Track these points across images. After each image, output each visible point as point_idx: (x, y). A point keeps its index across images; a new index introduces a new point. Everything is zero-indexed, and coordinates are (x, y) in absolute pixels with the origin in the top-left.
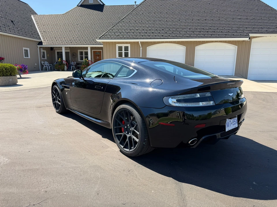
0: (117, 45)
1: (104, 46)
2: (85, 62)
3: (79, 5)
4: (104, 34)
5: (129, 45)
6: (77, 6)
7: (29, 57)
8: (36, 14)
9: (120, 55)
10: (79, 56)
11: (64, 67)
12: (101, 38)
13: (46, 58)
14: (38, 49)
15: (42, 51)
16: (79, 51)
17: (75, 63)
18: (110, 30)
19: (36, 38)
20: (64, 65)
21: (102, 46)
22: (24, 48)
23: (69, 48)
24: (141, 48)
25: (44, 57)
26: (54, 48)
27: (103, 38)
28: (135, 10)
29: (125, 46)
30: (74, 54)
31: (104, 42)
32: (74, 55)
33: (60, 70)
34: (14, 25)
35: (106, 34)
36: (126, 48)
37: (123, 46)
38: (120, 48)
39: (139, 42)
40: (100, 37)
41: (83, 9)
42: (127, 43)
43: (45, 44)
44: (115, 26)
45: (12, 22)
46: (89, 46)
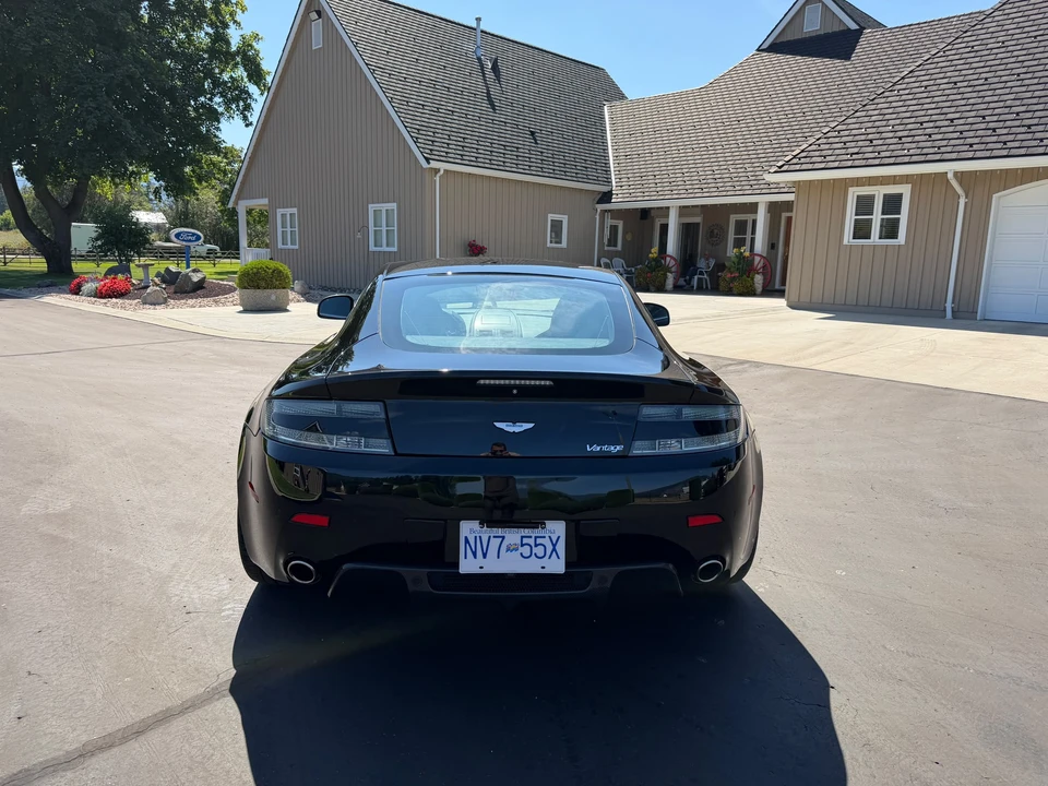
0: (851, 190)
1: (797, 197)
2: (736, 260)
3: (764, 47)
4: (803, 151)
5: (905, 190)
6: (758, 50)
7: (564, 244)
8: (622, 97)
9: (862, 231)
10: (731, 236)
11: (666, 278)
12: (785, 168)
13: (619, 247)
14: (598, 217)
15: (609, 222)
16: (733, 218)
17: (712, 263)
18: (829, 134)
19: (597, 181)
20: (668, 269)
21: (791, 197)
22: (551, 217)
23: (699, 209)
24: (962, 201)
25: (613, 241)
26: (653, 213)
27: (792, 167)
28: (969, 34)
29: (885, 195)
30: (716, 231)
31: (797, 184)
32: (716, 234)
33: (651, 288)
34: (536, 143)
35: (810, 148)
36: (892, 203)
37: (879, 193)
38: (865, 205)
39: (950, 176)
40: (780, 164)
41: (774, 57)
42: (894, 180)
43: (619, 200)
44: (858, 114)
45: (533, 133)
46: (763, 200)
